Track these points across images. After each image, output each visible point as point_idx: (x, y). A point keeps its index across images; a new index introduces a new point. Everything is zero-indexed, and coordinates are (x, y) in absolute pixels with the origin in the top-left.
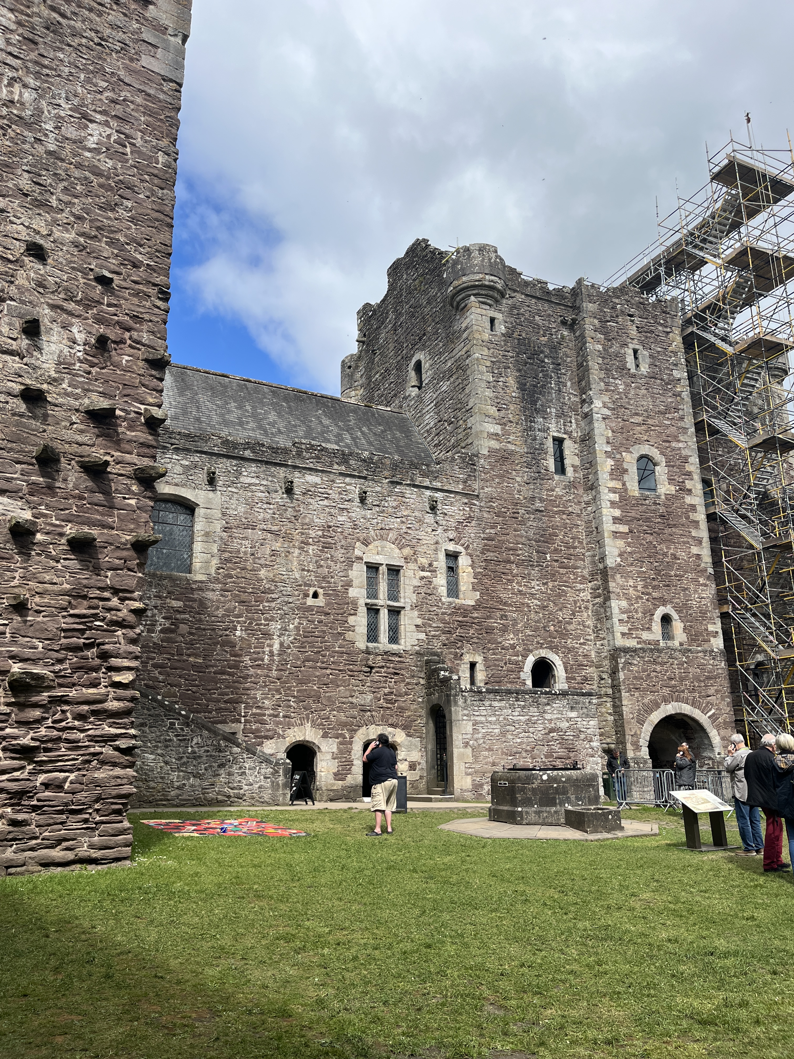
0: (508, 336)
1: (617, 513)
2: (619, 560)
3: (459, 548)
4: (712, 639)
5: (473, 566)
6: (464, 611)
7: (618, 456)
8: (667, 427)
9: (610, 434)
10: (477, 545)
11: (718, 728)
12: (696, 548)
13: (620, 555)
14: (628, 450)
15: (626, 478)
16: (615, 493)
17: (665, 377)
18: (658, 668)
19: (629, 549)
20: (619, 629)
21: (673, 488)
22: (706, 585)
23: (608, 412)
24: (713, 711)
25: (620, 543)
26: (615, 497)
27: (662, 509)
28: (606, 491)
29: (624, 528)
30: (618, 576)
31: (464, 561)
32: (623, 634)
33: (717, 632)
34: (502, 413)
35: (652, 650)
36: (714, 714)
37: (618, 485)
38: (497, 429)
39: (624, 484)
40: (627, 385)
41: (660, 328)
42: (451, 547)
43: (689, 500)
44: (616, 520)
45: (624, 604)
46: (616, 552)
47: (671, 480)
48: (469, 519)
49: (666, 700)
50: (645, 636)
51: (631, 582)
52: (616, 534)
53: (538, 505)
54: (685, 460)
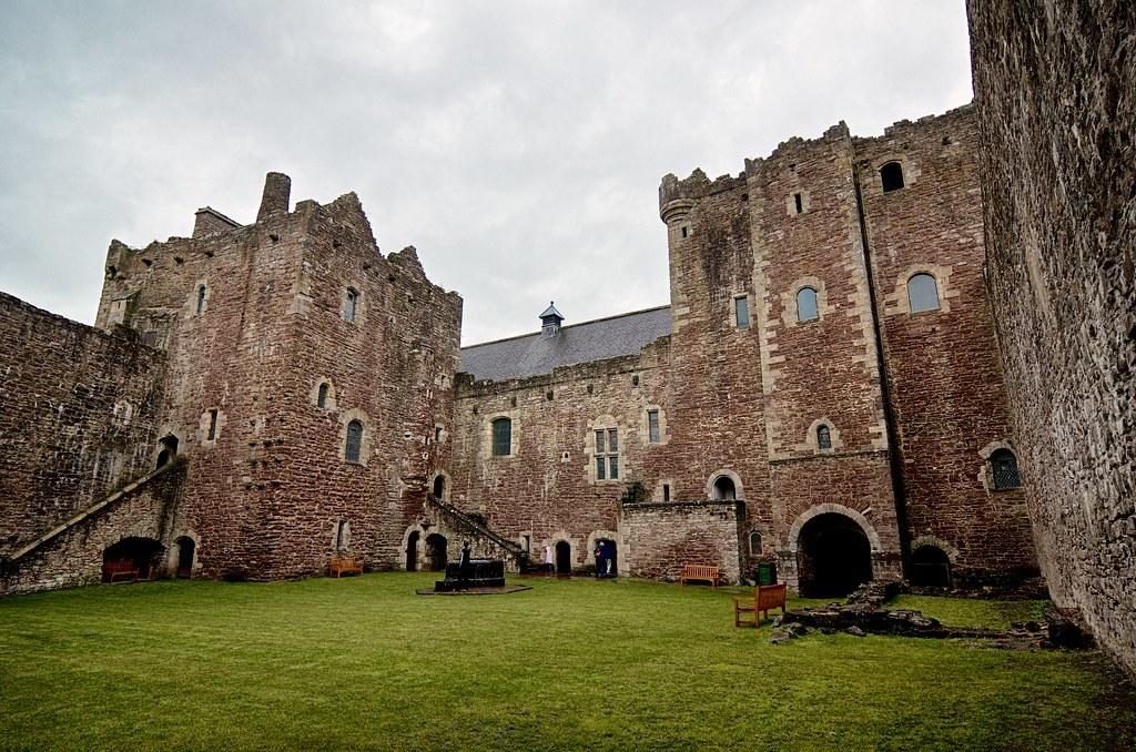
0: (697, 234)
1: (775, 347)
2: (774, 387)
3: (657, 407)
4: (873, 440)
5: (666, 417)
6: (660, 450)
7: (776, 297)
8: (828, 251)
9: (769, 281)
10: (670, 401)
11: (875, 524)
12: (857, 357)
13: (775, 383)
14: (786, 289)
15: (783, 314)
16: (773, 330)
17: (828, 205)
18: (809, 474)
19: (785, 375)
20: (772, 445)
21: (832, 307)
22: (868, 390)
23: (767, 263)
24: (870, 509)
25: (777, 372)
26: (773, 334)
27: (821, 331)
28: (765, 331)
29: (782, 359)
30: (773, 401)
31: (661, 414)
32: (776, 450)
33: (880, 433)
34: (690, 298)
35: (802, 460)
36: (870, 512)
37: (776, 322)
38: (687, 310)
39: (781, 320)
40: (787, 231)
41: (824, 161)
42: (651, 408)
43: (850, 313)
44: (773, 354)
45: (778, 423)
46: (773, 380)
47: (830, 301)
48: (665, 383)
49: (815, 502)
50: (798, 448)
51: (786, 403)
52: (773, 367)
53: (721, 357)
54: (849, 274)
